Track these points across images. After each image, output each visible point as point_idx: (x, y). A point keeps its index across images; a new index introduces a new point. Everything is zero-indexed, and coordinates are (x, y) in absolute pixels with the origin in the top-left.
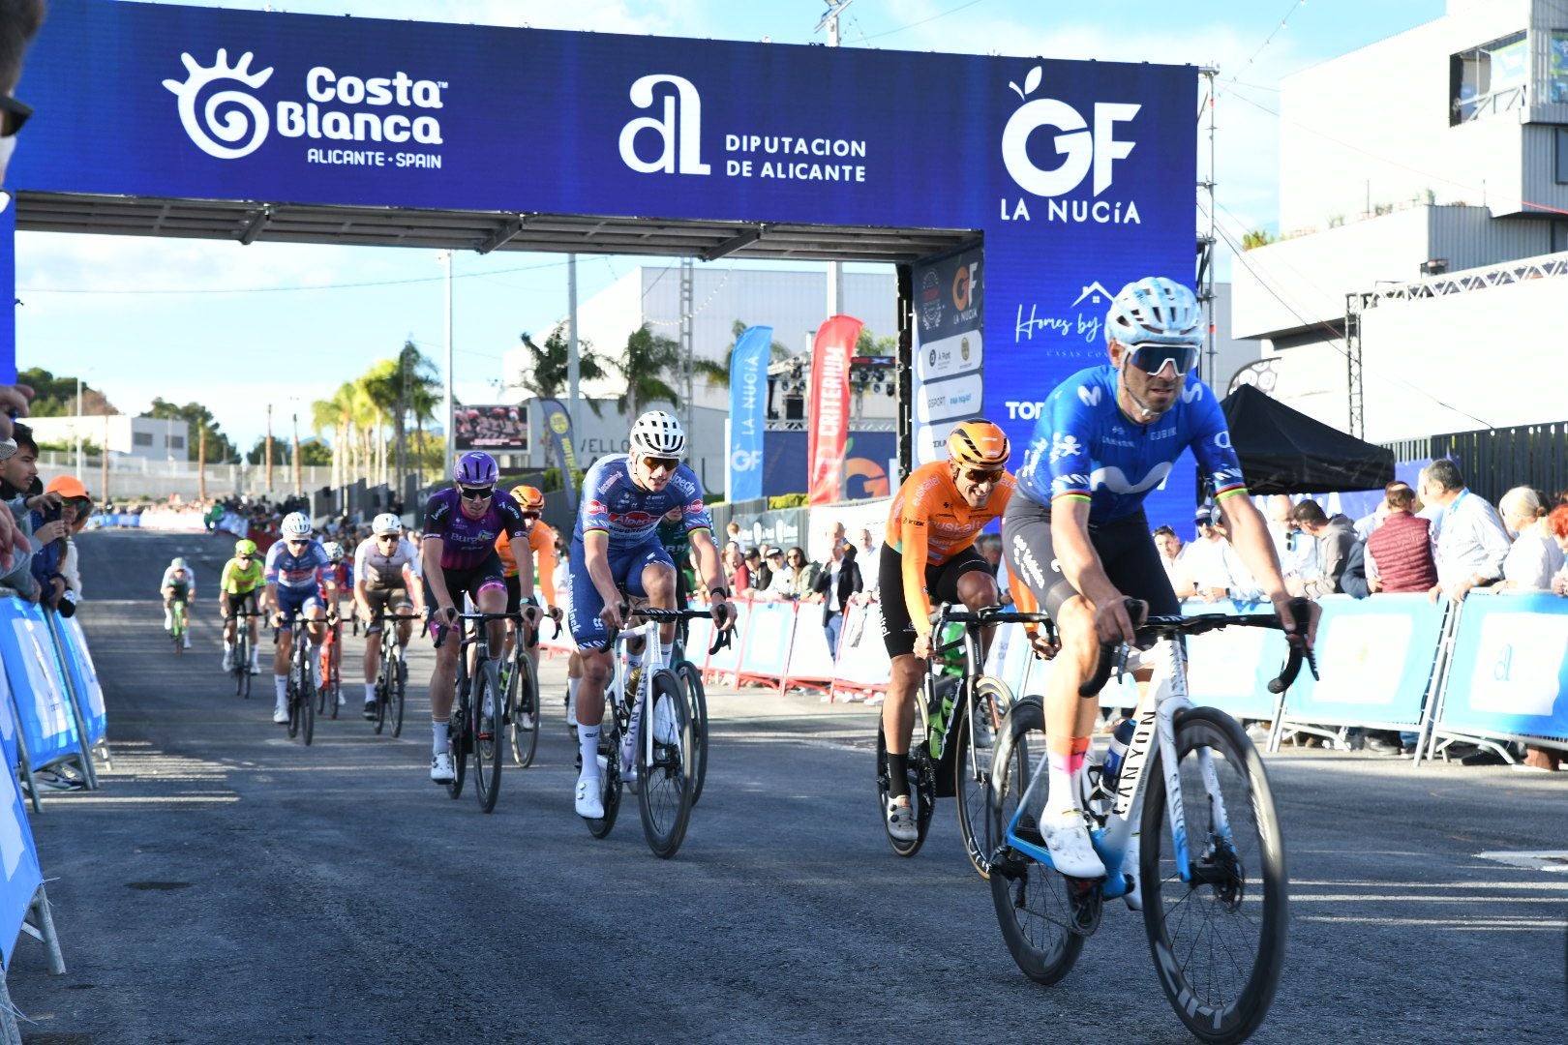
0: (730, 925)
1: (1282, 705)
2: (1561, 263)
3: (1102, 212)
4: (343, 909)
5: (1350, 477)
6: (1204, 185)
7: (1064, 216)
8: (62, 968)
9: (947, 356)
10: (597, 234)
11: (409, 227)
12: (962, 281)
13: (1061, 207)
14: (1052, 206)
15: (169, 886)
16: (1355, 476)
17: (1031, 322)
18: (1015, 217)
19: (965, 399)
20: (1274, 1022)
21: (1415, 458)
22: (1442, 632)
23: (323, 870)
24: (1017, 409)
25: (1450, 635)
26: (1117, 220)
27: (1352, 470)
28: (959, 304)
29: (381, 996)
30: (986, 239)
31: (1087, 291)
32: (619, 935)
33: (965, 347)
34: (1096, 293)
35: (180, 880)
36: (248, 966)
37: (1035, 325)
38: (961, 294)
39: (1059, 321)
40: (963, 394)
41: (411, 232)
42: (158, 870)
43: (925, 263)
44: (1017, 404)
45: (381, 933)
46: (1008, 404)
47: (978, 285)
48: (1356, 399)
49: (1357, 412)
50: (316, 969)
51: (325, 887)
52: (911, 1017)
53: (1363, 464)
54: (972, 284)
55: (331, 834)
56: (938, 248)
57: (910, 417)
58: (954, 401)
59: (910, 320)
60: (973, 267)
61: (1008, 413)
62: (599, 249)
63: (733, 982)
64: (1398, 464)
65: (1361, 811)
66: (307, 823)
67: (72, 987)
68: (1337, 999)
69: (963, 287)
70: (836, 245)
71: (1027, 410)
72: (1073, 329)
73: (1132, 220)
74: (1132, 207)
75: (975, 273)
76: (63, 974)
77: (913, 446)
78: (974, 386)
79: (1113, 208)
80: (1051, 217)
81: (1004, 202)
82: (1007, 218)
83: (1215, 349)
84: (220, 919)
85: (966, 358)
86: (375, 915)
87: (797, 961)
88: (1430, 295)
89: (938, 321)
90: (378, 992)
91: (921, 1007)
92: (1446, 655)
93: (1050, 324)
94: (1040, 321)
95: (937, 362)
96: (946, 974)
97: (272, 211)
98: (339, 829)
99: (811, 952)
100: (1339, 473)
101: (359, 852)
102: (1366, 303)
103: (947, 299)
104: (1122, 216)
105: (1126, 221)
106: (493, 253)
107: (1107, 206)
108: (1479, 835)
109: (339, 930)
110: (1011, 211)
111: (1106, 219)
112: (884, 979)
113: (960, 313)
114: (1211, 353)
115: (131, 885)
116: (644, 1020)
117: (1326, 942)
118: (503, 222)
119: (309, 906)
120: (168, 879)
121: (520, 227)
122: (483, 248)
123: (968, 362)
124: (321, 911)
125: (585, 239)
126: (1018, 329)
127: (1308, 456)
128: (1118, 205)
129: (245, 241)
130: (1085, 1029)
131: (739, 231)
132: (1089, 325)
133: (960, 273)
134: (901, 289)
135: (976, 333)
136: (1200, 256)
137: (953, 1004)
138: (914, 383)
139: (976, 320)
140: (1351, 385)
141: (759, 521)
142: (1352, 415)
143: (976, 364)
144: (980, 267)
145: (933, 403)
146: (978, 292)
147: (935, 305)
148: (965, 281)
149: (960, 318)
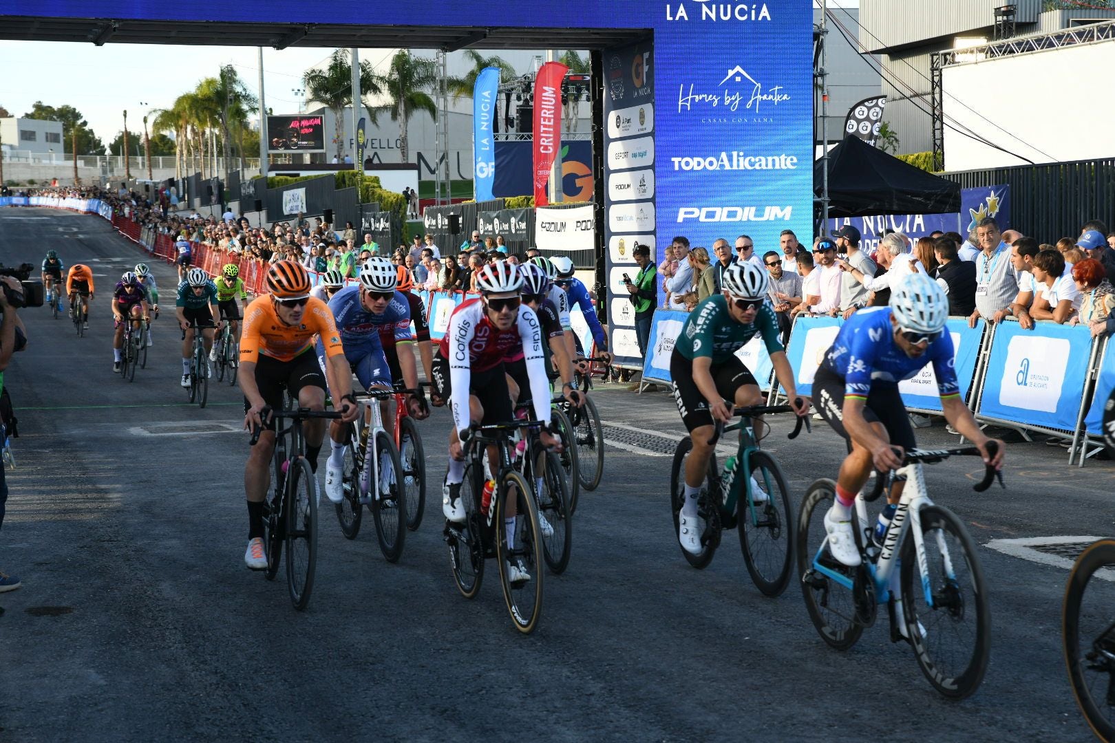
0: (449, 646)
2: (1090, 31)
3: (742, 12)
4: (179, 635)
5: (927, 205)
7: (713, 16)
9: (629, 121)
10: (364, 35)
12: (638, 65)
13: (711, 10)
14: (705, 9)
15: (56, 612)
16: (931, 204)
17: (690, 97)
18: (677, 18)
19: (642, 155)
21: (978, 186)
22: (981, 347)
23: (166, 589)
24: (680, 162)
25: (986, 349)
26: (753, 18)
27: (930, 200)
28: (637, 83)
30: (655, 34)
31: (731, 73)
32: (371, 659)
33: (642, 116)
34: (738, 74)
35: (64, 604)
36: (111, 703)
37: (693, 99)
38: (638, 75)
39: (711, 96)
40: (641, 151)
41: (223, 36)
42: (49, 592)
43: (611, 51)
44: (680, 159)
45: (204, 662)
46: (673, 159)
47: (651, 71)
48: (938, 133)
49: (938, 142)
50: (158, 705)
51: (167, 610)
53: (937, 195)
54: (646, 68)
56: (621, 39)
57: (602, 165)
58: (634, 155)
59: (601, 92)
60: (646, 55)
61: (673, 166)
62: (367, 44)
63: (446, 710)
64: (963, 190)
66: (157, 531)
68: (853, 717)
69: (640, 70)
70: (544, 40)
71: (687, 164)
72: (722, 100)
73: (764, 18)
74: (764, 8)
75: (647, 60)
77: (605, 187)
78: (648, 144)
79: (750, 9)
80: (704, 18)
81: (668, 6)
82: (671, 19)
84: (92, 651)
85: (642, 124)
86: (202, 641)
87: (492, 687)
88: (992, 52)
89: (622, 94)
90: (202, 730)
92: (984, 362)
93: (703, 99)
94: (697, 97)
95: (621, 127)
96: (592, 698)
97: (117, 26)
98: (179, 538)
102: (946, 60)
103: (628, 78)
104: (757, 14)
105: (760, 19)
106: (288, 49)
107: (745, 7)
108: (990, 520)
109: (175, 660)
110: (674, 14)
111: (745, 18)
112: (549, 705)
113: (637, 89)
114: (824, 117)
115: (29, 611)
118: (294, 30)
119: (155, 633)
120: (56, 602)
121: (306, 33)
122: (280, 46)
123: (644, 127)
124: (163, 637)
125: (356, 38)
126: (680, 103)
127: (896, 190)
128: (754, 6)
129: (98, 43)
131: (471, 33)
132: (733, 98)
133: (636, 61)
134: (593, 69)
135: (650, 105)
136: (816, 42)
137: (593, 732)
138: (604, 140)
139: (649, 95)
140: (934, 123)
141: (498, 217)
142: (935, 144)
143: (649, 130)
144: (651, 56)
145: (618, 156)
146: (650, 75)
147: (620, 82)
148: (640, 65)
149: (638, 93)
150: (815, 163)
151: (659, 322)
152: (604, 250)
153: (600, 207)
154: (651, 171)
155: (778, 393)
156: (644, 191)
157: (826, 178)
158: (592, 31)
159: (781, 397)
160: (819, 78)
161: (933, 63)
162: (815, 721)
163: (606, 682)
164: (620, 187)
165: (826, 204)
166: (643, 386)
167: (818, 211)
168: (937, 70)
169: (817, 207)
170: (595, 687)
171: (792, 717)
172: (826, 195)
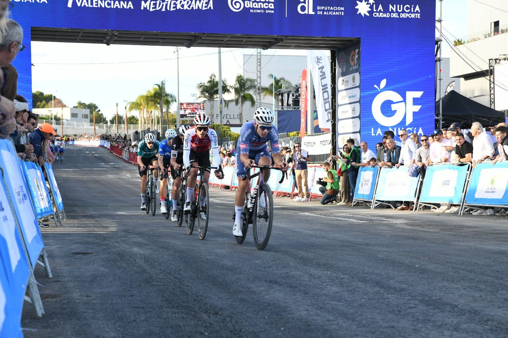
0: (271, 265)
1: (464, 200)
4: (143, 261)
5: (489, 122)
6: (438, 21)
8: (51, 276)
9: (347, 81)
10: (227, 40)
11: (163, 39)
12: (353, 55)
15: (85, 254)
16: (491, 122)
19: (354, 97)
20: (454, 294)
23: (136, 250)
27: (490, 120)
28: (352, 64)
29: (155, 285)
30: (361, 40)
32: (234, 268)
33: (354, 78)
35: (88, 252)
36: (111, 276)
38: (353, 60)
40: (354, 95)
41: (164, 41)
42: (82, 249)
43: (340, 50)
45: (155, 267)
47: (359, 58)
48: (492, 96)
49: (492, 100)
50: (134, 277)
51: (137, 254)
52: (331, 291)
53: (494, 118)
54: (357, 56)
55: (140, 240)
56: (345, 44)
57: (335, 103)
58: (350, 97)
59: (335, 69)
60: (357, 51)
62: (228, 46)
63: (272, 281)
65: (491, 233)
66: (131, 236)
67: (54, 281)
68: (476, 287)
69: (354, 58)
70: (309, 44)
75: (357, 53)
76: (51, 278)
77: (336, 113)
78: (357, 91)
83: (442, 78)
84: (102, 263)
85: (354, 82)
86: (153, 262)
87: (293, 276)
89: (345, 69)
90: (154, 283)
91: (335, 289)
95: (344, 84)
96: (344, 280)
97: (117, 33)
98: (142, 238)
99: (298, 273)
100: (485, 121)
101: (148, 244)
102: (496, 62)
103: (348, 62)
106: (192, 48)
109: (141, 266)
112: (323, 281)
113: (352, 66)
114: (440, 80)
115: (73, 253)
116: (241, 292)
117: (474, 271)
118: (196, 37)
119: (131, 259)
120: (85, 252)
121: (201, 38)
122: (189, 46)
124: (135, 261)
125: (223, 42)
127: (475, 115)
129: (108, 44)
130: (389, 295)
131: (276, 39)
133: (352, 53)
134: (332, 59)
135: (358, 73)
136: (436, 46)
137: (345, 288)
138: (336, 91)
139: (358, 69)
140: (490, 91)
141: (284, 141)
142: (491, 101)
143: (358, 84)
144: (359, 51)
145: (343, 98)
146: (358, 59)
147: (344, 64)
148: (354, 55)
149: (352, 68)
150: (436, 103)
151: (362, 173)
152: (336, 142)
153: (334, 122)
154: (358, 104)
155: (419, 202)
156: (355, 113)
157: (441, 108)
158: (332, 39)
159: (421, 204)
160: (438, 62)
161: (490, 64)
162: (457, 287)
163: (350, 275)
164: (343, 112)
165: (441, 120)
166: (354, 203)
167: (437, 124)
168: (492, 67)
169: (437, 121)
170: (346, 277)
171: (445, 286)
172: (441, 116)
